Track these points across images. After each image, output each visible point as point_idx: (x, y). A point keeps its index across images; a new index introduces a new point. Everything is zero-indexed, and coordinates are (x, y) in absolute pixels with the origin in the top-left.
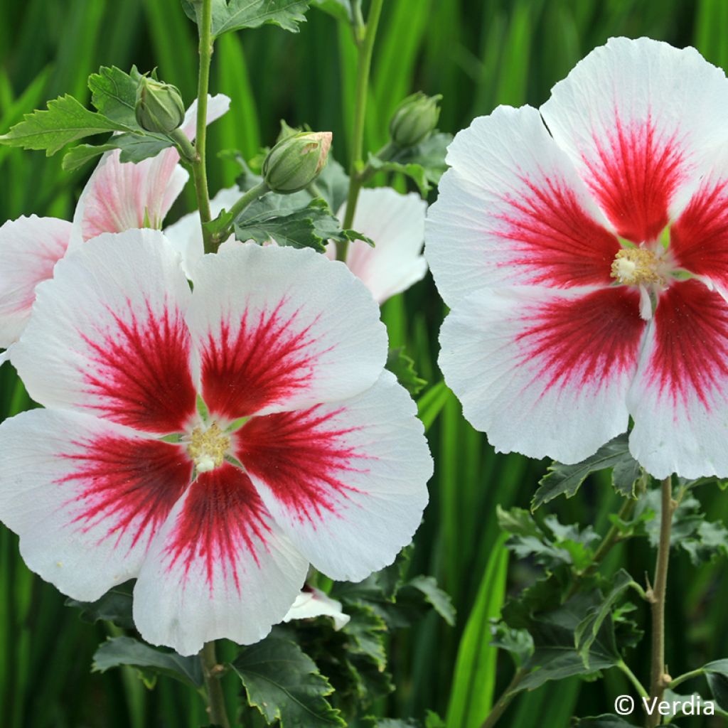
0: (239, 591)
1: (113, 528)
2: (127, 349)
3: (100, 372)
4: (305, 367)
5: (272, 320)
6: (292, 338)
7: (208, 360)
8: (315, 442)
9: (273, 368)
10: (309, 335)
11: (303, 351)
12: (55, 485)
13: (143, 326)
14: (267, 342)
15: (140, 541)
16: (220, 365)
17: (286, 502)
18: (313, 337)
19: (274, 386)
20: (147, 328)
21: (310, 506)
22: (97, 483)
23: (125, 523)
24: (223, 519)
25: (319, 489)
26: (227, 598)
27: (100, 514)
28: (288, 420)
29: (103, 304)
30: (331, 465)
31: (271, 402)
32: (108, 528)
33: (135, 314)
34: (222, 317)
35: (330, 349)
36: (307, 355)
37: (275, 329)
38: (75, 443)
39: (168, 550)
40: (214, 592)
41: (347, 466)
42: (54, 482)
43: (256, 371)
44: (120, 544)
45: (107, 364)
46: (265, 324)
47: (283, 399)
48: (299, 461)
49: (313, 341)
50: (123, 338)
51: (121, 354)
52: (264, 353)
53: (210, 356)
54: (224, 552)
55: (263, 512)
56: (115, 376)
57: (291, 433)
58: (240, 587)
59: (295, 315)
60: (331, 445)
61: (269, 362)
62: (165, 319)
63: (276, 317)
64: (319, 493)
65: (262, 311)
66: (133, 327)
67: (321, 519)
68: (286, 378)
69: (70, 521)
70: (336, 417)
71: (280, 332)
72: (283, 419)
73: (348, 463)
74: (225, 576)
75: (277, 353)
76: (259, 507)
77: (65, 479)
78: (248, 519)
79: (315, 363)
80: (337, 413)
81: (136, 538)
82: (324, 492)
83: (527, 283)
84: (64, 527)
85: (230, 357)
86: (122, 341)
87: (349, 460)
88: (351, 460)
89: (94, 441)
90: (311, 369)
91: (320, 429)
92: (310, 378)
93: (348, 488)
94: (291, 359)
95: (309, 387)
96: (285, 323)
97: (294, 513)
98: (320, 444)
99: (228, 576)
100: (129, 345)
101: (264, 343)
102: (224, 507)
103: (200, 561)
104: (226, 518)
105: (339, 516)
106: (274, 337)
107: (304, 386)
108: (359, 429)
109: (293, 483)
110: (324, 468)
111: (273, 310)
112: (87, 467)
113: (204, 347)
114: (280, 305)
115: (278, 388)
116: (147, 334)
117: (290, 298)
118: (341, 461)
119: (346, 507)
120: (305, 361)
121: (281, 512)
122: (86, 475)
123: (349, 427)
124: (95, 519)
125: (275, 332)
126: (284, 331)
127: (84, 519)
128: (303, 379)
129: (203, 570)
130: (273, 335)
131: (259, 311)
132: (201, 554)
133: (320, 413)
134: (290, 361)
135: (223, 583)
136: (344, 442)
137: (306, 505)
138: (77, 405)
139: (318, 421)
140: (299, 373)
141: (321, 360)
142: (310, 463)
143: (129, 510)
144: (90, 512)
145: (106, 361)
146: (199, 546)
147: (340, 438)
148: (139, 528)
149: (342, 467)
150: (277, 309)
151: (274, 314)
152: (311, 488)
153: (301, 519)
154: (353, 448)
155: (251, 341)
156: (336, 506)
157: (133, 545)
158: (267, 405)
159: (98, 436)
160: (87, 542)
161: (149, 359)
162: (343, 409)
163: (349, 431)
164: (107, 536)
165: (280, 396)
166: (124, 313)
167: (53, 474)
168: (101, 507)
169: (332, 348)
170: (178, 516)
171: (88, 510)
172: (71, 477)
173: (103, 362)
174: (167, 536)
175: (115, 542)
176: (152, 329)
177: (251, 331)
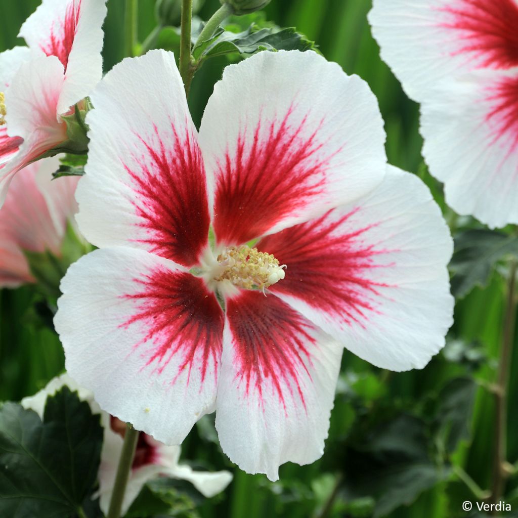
0: (305, 406)
1: (182, 365)
2: (159, 178)
3: (145, 203)
4: (317, 173)
5: (282, 130)
6: (301, 145)
7: (223, 183)
8: (332, 248)
9: (284, 181)
10: (316, 141)
11: (313, 157)
12: (122, 329)
13: (170, 153)
14: (278, 154)
15: (207, 373)
16: (233, 187)
17: (326, 310)
18: (321, 141)
19: (288, 198)
20: (174, 154)
21: (349, 309)
22: (158, 321)
23: (190, 358)
24: (271, 339)
25: (351, 291)
26: (297, 415)
27: (169, 352)
28: (302, 232)
29: (135, 134)
30: (355, 267)
31: (285, 217)
32: (178, 365)
33: (163, 140)
34: (240, 133)
35: (338, 151)
36: (317, 161)
37: (285, 139)
38: (136, 280)
39: (240, 376)
40: (287, 410)
41: (371, 264)
42: (120, 326)
43: (267, 187)
44: (190, 380)
45: (147, 196)
46: (275, 136)
47: (297, 211)
48: (321, 269)
49: (321, 146)
50: (155, 166)
51: (155, 184)
52: (275, 167)
53: (225, 179)
54: (285, 370)
55: (305, 325)
56: (154, 208)
57: (307, 244)
58: (305, 401)
59: (304, 121)
60: (349, 247)
61: (281, 174)
62: (187, 143)
63: (286, 126)
64: (352, 295)
65: (271, 122)
66: (162, 155)
67: (366, 318)
68: (299, 188)
69: (145, 364)
70: (351, 218)
71: (291, 141)
72: (296, 232)
73: (371, 261)
74: (292, 392)
75: (288, 163)
76: (299, 321)
77: (130, 322)
78: (292, 335)
79: (327, 166)
80: (351, 214)
81: (204, 372)
82: (357, 294)
83: (479, 67)
84: (141, 370)
85: (243, 176)
86: (155, 171)
87: (371, 258)
88: (373, 257)
89: (151, 277)
90: (324, 174)
91: (336, 234)
92: (324, 183)
93: (377, 284)
94: (302, 167)
95: (324, 192)
96: (295, 131)
97: (338, 318)
98: (339, 249)
99: (294, 392)
100: (161, 174)
101: (275, 155)
102: (265, 328)
103: (267, 382)
104: (272, 337)
105: (378, 313)
106: (285, 148)
107: (319, 193)
108: (376, 225)
109: (324, 291)
110: (349, 270)
111: (282, 121)
112: (146, 306)
113: (220, 169)
114: (289, 113)
115: (291, 200)
116: (174, 161)
117: (298, 104)
118: (364, 260)
119: (380, 304)
120: (316, 167)
121: (325, 320)
122: (148, 314)
123: (364, 226)
124: (166, 357)
125: (285, 142)
126: (295, 139)
127: (157, 359)
128: (317, 185)
129: (273, 390)
130: (284, 145)
131: (269, 122)
132: (266, 375)
133: (334, 217)
134: (301, 170)
135: (292, 400)
136: (362, 242)
137: (346, 308)
138: (131, 241)
139: (333, 226)
140: (312, 181)
141: (332, 163)
142: (334, 269)
143: (189, 344)
144: (160, 351)
145: (146, 192)
146: (261, 368)
147: (357, 238)
148: (202, 361)
149: (367, 266)
150: (286, 118)
151: (284, 124)
152: (343, 292)
153: (346, 321)
154: (372, 246)
155: (262, 156)
156: (372, 304)
157: (203, 379)
158: (279, 221)
159: (152, 271)
160: (164, 383)
161: (177, 187)
162: (358, 209)
163: (366, 229)
164: (179, 374)
165: (294, 208)
166: (153, 140)
167: (118, 319)
168: (168, 345)
169: (341, 149)
170: (232, 343)
171: (159, 349)
172: (134, 319)
173: (143, 194)
174: (234, 363)
175: (187, 379)
176: (179, 154)
177: (262, 145)
